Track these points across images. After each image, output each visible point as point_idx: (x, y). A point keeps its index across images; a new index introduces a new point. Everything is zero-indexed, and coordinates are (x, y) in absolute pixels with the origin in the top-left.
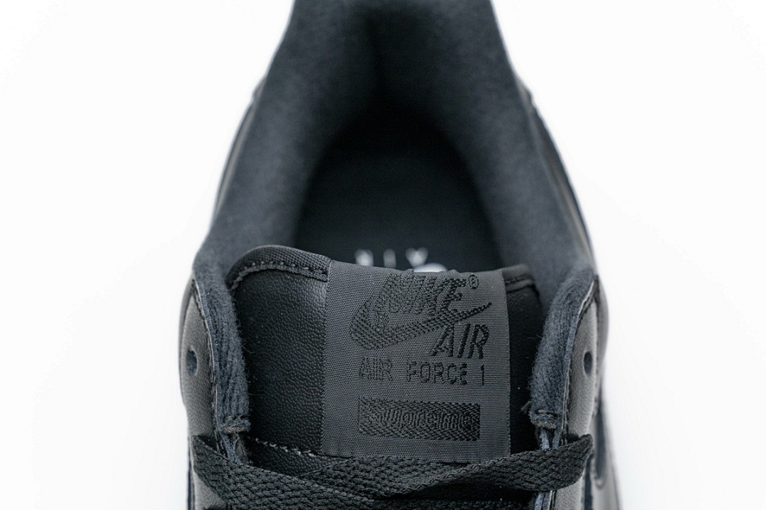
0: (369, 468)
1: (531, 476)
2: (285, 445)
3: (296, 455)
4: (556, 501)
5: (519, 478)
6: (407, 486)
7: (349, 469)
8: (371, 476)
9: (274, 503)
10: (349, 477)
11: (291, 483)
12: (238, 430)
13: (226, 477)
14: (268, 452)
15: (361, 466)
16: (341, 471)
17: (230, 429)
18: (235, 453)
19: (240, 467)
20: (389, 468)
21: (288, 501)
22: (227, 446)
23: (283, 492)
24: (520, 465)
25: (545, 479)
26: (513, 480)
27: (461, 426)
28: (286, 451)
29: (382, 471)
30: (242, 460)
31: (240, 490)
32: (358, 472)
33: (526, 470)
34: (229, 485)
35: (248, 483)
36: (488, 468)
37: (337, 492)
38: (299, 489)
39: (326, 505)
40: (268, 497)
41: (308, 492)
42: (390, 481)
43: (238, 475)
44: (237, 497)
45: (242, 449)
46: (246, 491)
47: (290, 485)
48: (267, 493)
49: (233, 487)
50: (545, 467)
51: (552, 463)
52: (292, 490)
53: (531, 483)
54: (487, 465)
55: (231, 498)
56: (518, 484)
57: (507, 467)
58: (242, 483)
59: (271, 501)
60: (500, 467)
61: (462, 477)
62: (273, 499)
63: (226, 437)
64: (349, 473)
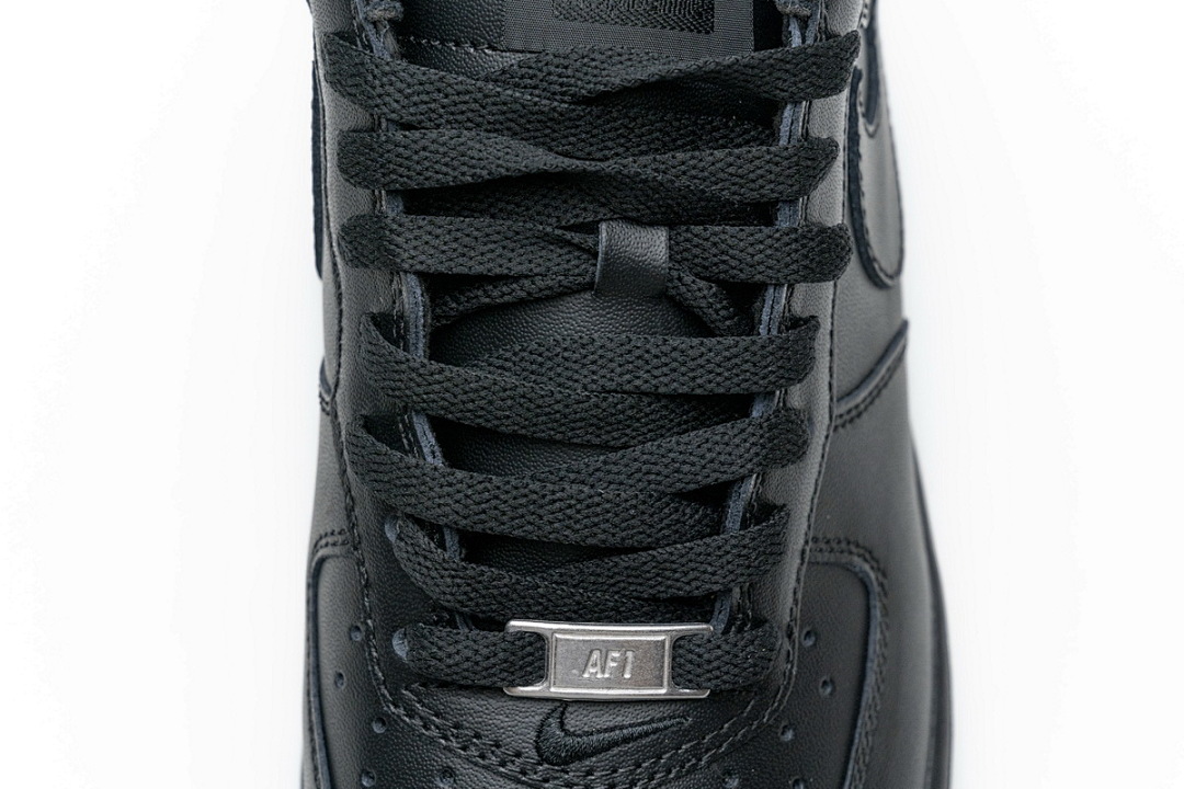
0: (566, 62)
1: (785, 81)
2: (451, 41)
3: (467, 53)
4: (811, 116)
5: (768, 83)
6: (618, 81)
7: (540, 65)
8: (570, 72)
9: (434, 111)
10: (540, 75)
11: (457, 84)
12: (388, 15)
13: (370, 78)
14: (427, 52)
15: (556, 61)
16: (530, 68)
17: (377, 14)
18: (384, 45)
19: (388, 64)
20: (593, 60)
21: (453, 109)
22: (373, 38)
23: (446, 96)
24: (772, 65)
25: (801, 85)
26: (759, 86)
27: (690, 13)
28: (454, 48)
29: (585, 65)
30: (392, 56)
31: (389, 95)
32: (552, 69)
33: (779, 74)
34: (374, 88)
35: (399, 85)
36: (729, 66)
37: (518, 94)
38: (468, 92)
39: (504, 113)
40: (426, 103)
41: (480, 95)
42: (595, 76)
43: (385, 74)
44: (385, 104)
45: (391, 42)
46: (397, 96)
47: (455, 87)
48: (425, 98)
49: (379, 90)
50: (805, 70)
51: (814, 64)
52: (458, 94)
53: (784, 91)
54: (725, 63)
55: (377, 106)
56: (765, 92)
57: (753, 68)
58: (391, 85)
59: (430, 109)
60: (745, 66)
61: (691, 73)
62: (433, 106)
63: (371, 26)
64: (540, 70)
